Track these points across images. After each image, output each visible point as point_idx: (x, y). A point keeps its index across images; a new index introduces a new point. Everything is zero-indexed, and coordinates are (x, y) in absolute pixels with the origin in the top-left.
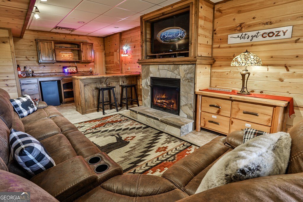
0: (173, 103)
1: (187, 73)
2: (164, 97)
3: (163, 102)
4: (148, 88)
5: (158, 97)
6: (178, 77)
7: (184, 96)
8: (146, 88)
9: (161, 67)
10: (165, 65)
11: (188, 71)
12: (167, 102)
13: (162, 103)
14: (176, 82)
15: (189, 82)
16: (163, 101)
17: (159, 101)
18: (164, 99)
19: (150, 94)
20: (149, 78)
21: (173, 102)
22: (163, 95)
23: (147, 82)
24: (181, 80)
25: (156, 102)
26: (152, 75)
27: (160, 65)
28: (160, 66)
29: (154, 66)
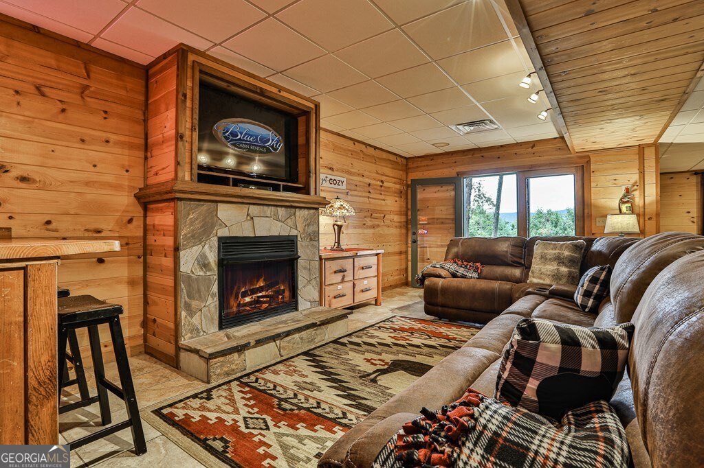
0: (284, 291)
1: (309, 225)
2: (262, 285)
3: (259, 297)
4: (208, 273)
5: (243, 290)
6: (294, 233)
7: (305, 268)
8: (202, 273)
9: (254, 210)
10: (265, 208)
11: (309, 221)
12: (270, 293)
13: (257, 301)
14: (289, 243)
15: (311, 240)
16: (260, 294)
17: (248, 299)
18: (261, 289)
19: (215, 288)
20: (215, 241)
21: (282, 288)
22: (257, 281)
23: (204, 256)
24: (299, 239)
25: (239, 305)
26: (224, 232)
27: (254, 204)
28: (251, 207)
29: (234, 205)
